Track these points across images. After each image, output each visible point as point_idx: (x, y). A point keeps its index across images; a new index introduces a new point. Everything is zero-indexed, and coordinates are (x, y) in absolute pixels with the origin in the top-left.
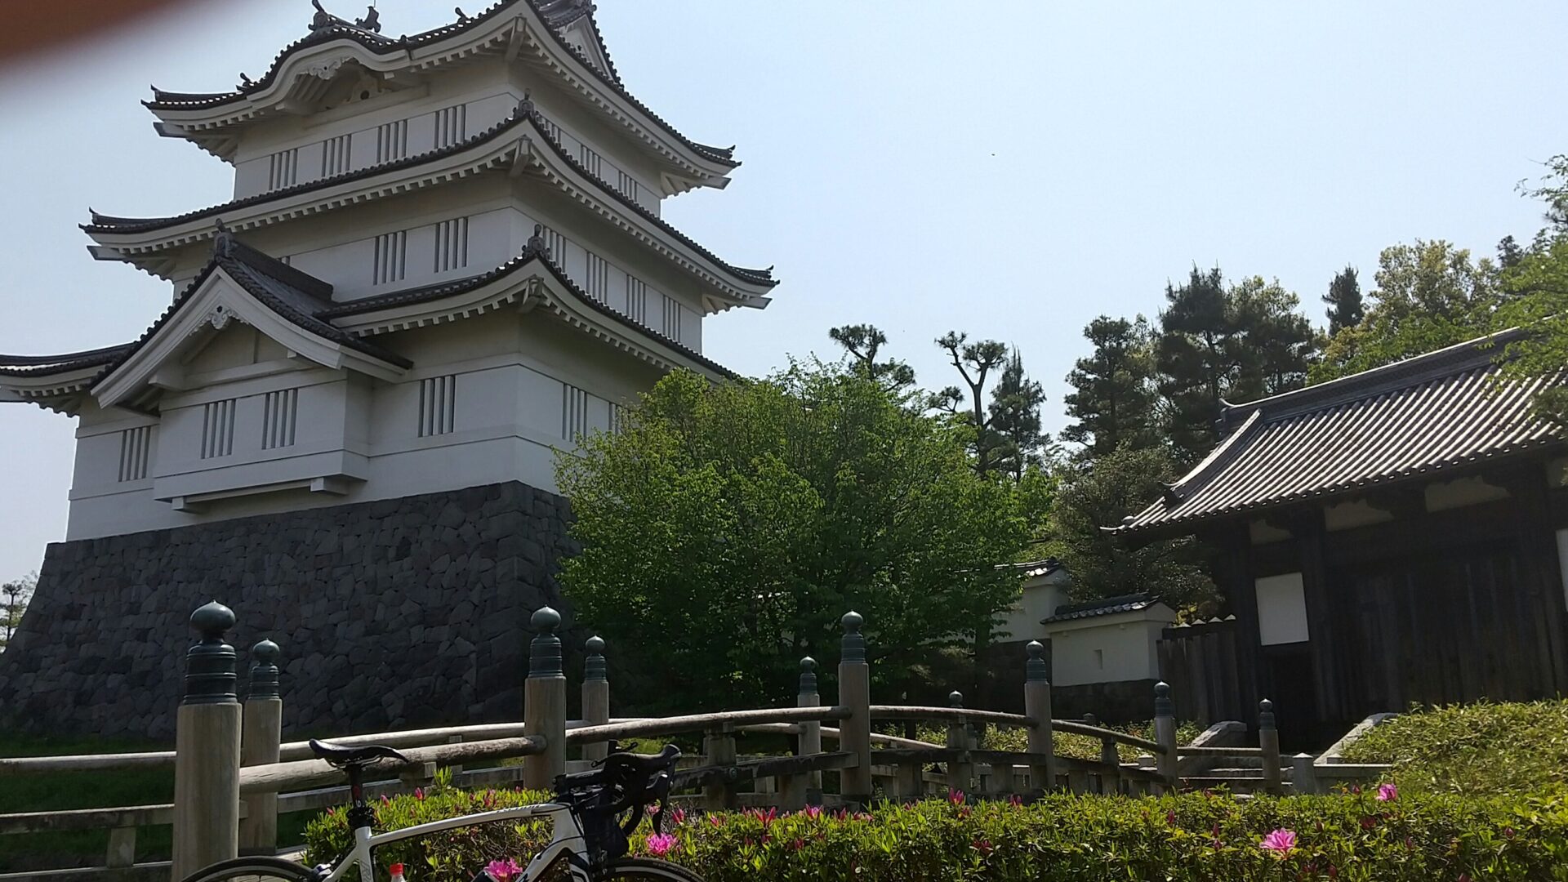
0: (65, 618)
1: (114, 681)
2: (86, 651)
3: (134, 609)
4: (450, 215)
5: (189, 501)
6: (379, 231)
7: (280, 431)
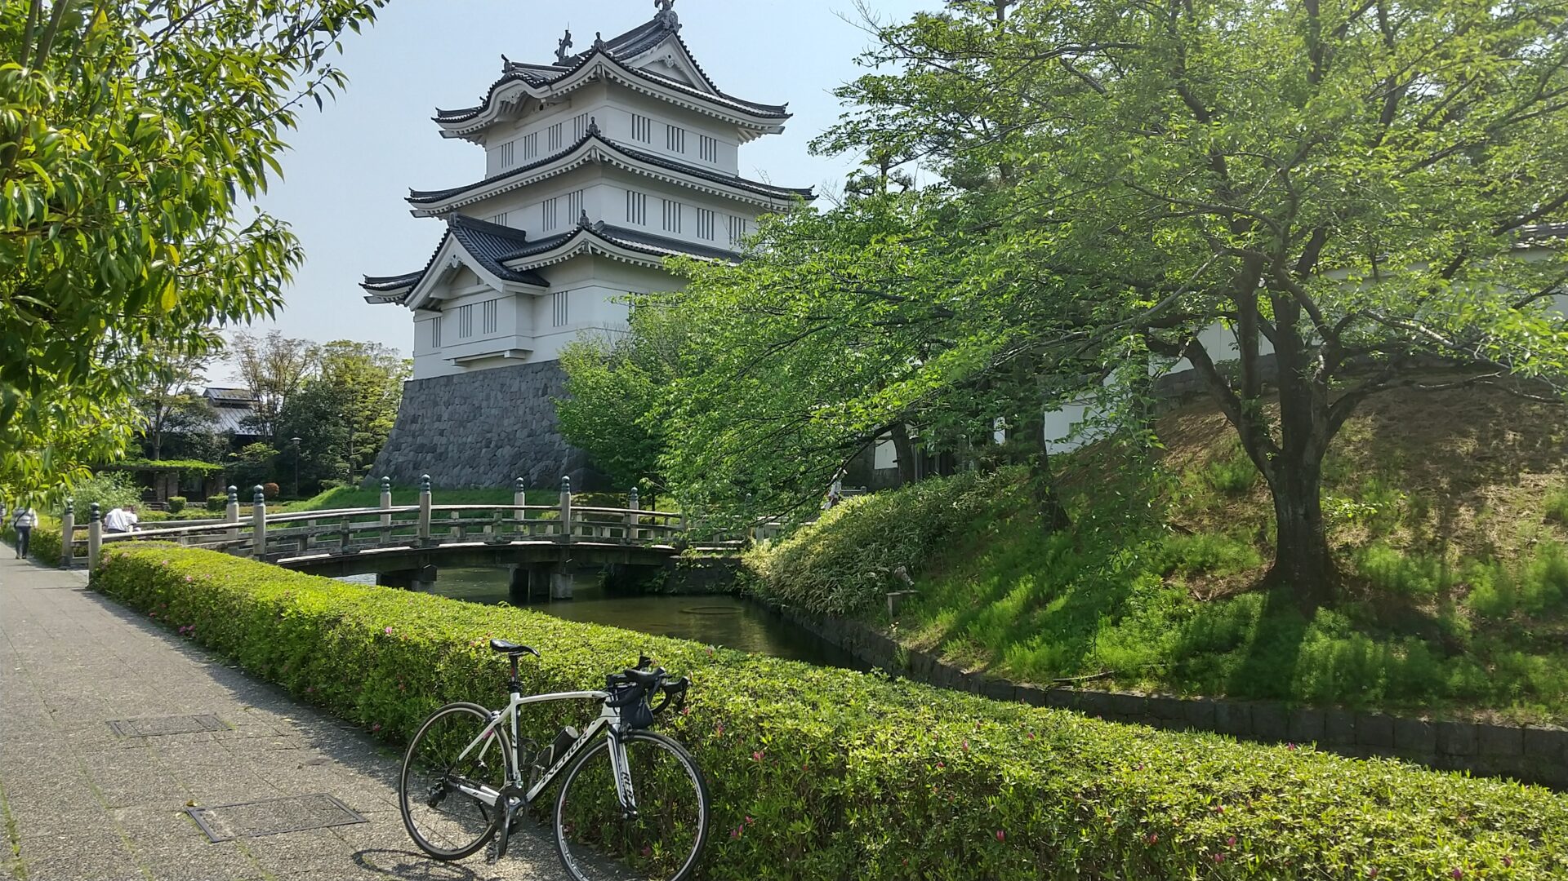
0: (412, 422)
1: (429, 456)
2: (420, 440)
3: (439, 419)
4: (575, 189)
5: (458, 360)
6: (544, 198)
7: (490, 323)
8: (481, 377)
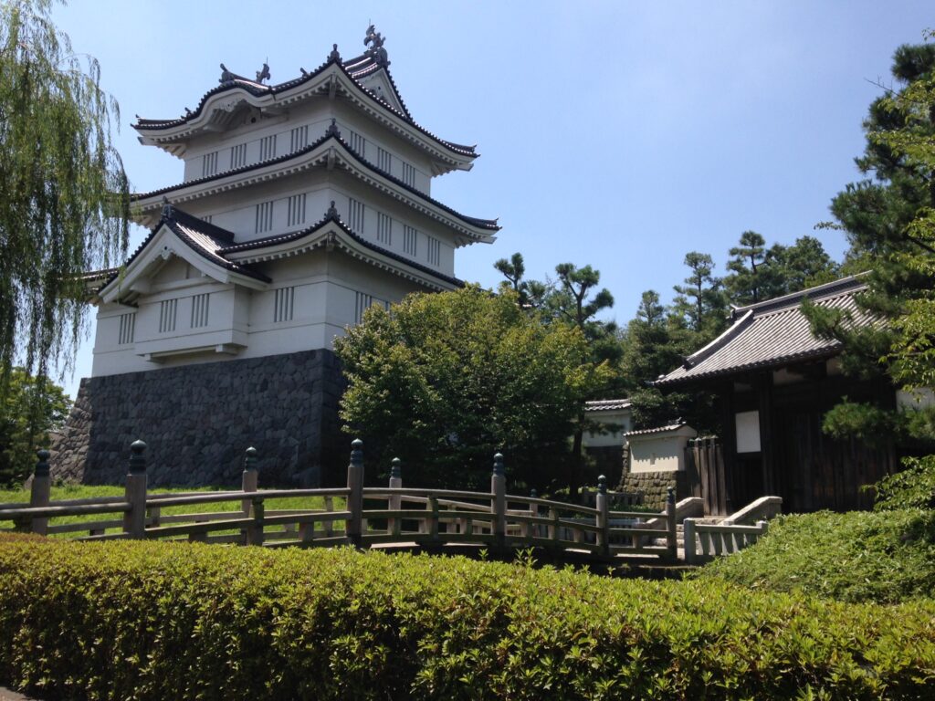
1: (113, 455)
3: (125, 416)
4: (296, 192)
5: (154, 356)
6: (260, 201)
7: (200, 317)
8: (180, 374)
